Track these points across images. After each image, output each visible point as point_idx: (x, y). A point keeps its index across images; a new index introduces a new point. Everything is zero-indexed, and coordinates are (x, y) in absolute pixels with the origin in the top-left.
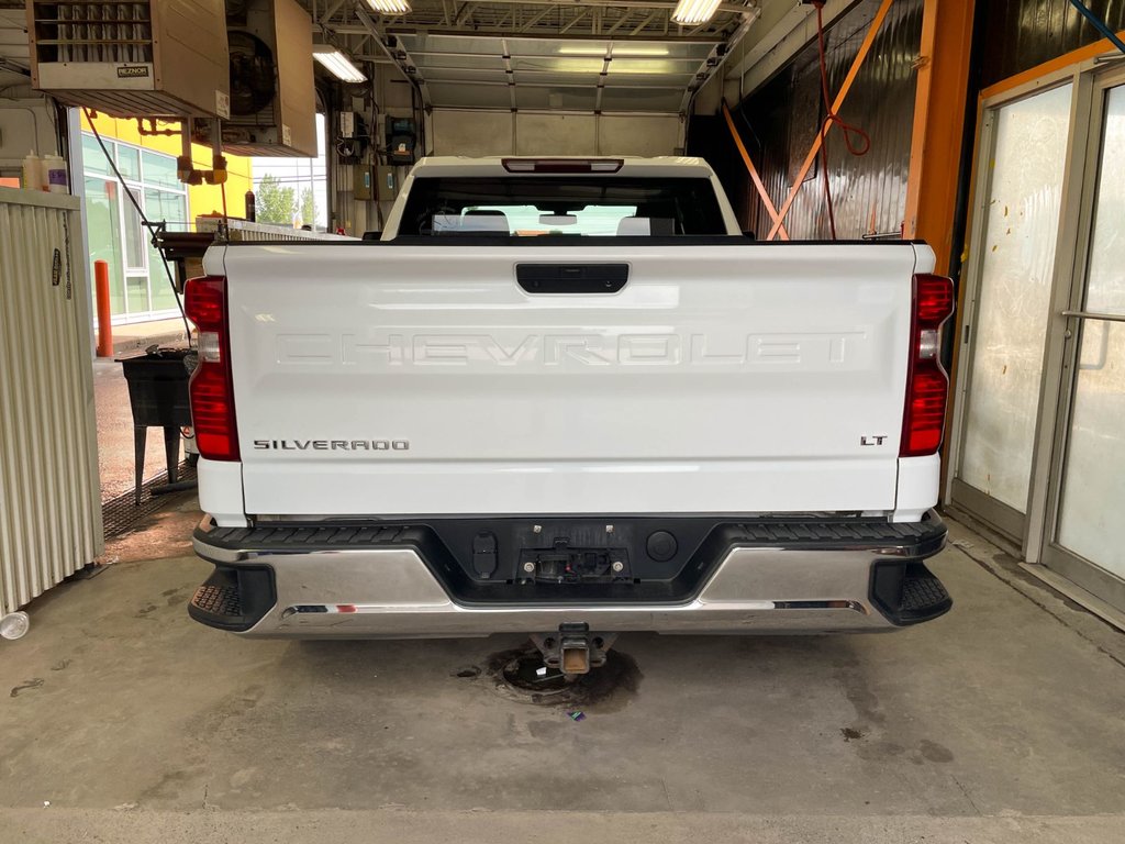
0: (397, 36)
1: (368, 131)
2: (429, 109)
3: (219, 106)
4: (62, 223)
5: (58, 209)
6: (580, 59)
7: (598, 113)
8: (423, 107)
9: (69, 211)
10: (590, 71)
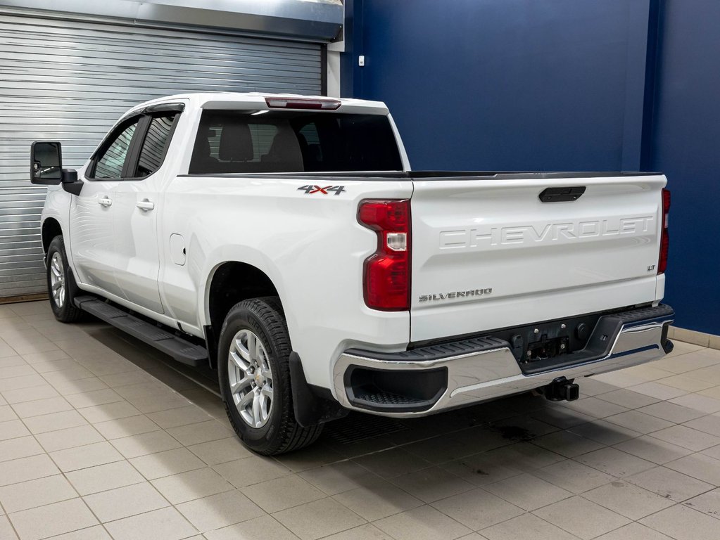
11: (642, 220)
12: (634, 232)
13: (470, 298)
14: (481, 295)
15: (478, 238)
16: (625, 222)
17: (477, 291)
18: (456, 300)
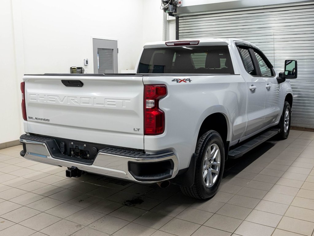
11: (122, 101)
12: (115, 106)
13: (42, 121)
14: (46, 121)
15: (40, 98)
16: (108, 100)
17: (44, 119)
18: (38, 121)
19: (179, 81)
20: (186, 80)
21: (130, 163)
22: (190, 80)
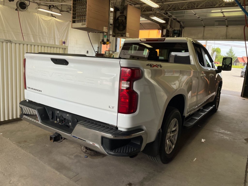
0: (168, 12)
1: (170, 33)
2: (184, 28)
3: (104, 30)
4: (63, 50)
5: (62, 48)
6: (216, 13)
7: (227, 26)
8: (182, 27)
9: (65, 49)
10: (220, 16)
12: (94, 85)
16: (88, 79)
17: (38, 90)
18: (34, 91)
19: (152, 66)
20: (158, 65)
21: (103, 138)
22: (161, 67)
